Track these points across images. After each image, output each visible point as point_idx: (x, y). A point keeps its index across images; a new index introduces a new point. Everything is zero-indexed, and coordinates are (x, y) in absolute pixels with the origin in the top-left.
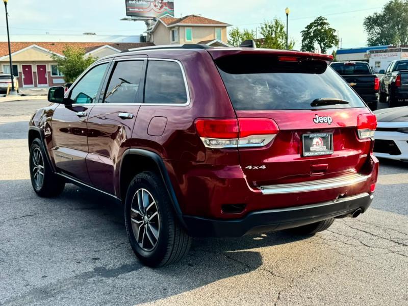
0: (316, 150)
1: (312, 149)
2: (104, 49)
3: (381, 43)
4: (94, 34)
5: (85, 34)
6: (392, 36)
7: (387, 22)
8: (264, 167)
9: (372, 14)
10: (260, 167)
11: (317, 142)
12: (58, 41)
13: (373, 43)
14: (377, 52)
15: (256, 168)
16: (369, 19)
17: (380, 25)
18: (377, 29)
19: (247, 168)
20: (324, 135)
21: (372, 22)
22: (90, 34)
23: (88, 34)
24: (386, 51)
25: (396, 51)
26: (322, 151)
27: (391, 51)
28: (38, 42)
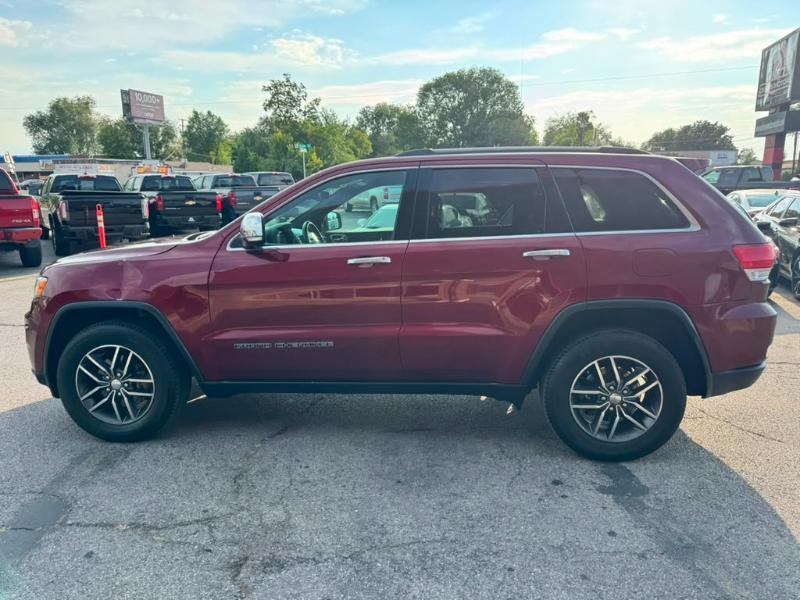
3: (53, 150)
6: (68, 143)
7: (56, 126)
9: (33, 112)
13: (42, 151)
14: (63, 162)
16: (31, 118)
17: (49, 129)
18: (45, 133)
21: (35, 124)
24: (75, 162)
25: (89, 162)
27: (83, 162)
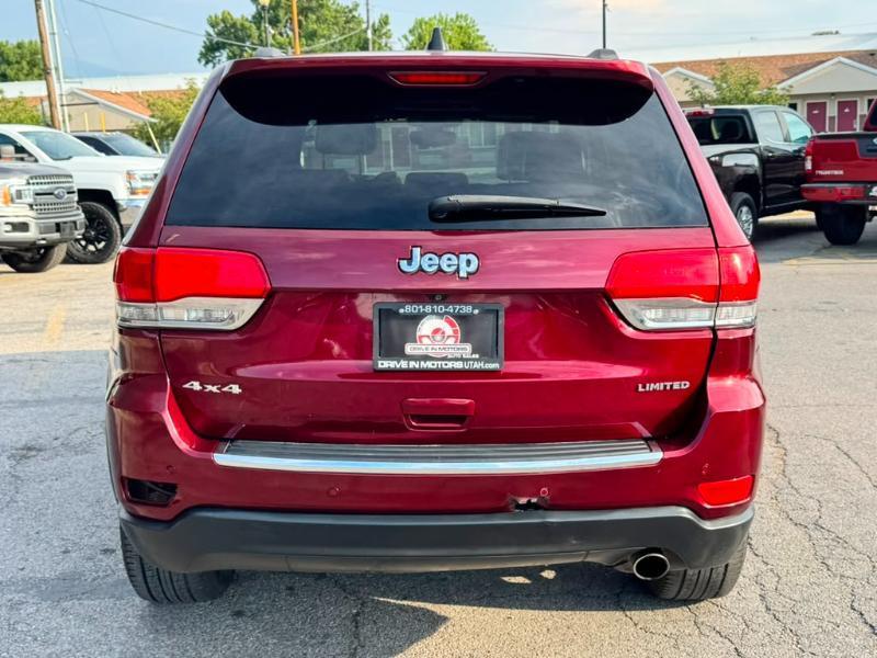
0: (430, 353)
1: (409, 349)
2: (835, 67)
4: (837, 33)
5: (815, 35)
8: (236, 389)
10: (225, 389)
11: (436, 331)
12: (736, 56)
15: (214, 389)
19: (187, 386)
20: (467, 309)
22: (827, 33)
23: (821, 34)
26: (456, 359)
28: (690, 62)
